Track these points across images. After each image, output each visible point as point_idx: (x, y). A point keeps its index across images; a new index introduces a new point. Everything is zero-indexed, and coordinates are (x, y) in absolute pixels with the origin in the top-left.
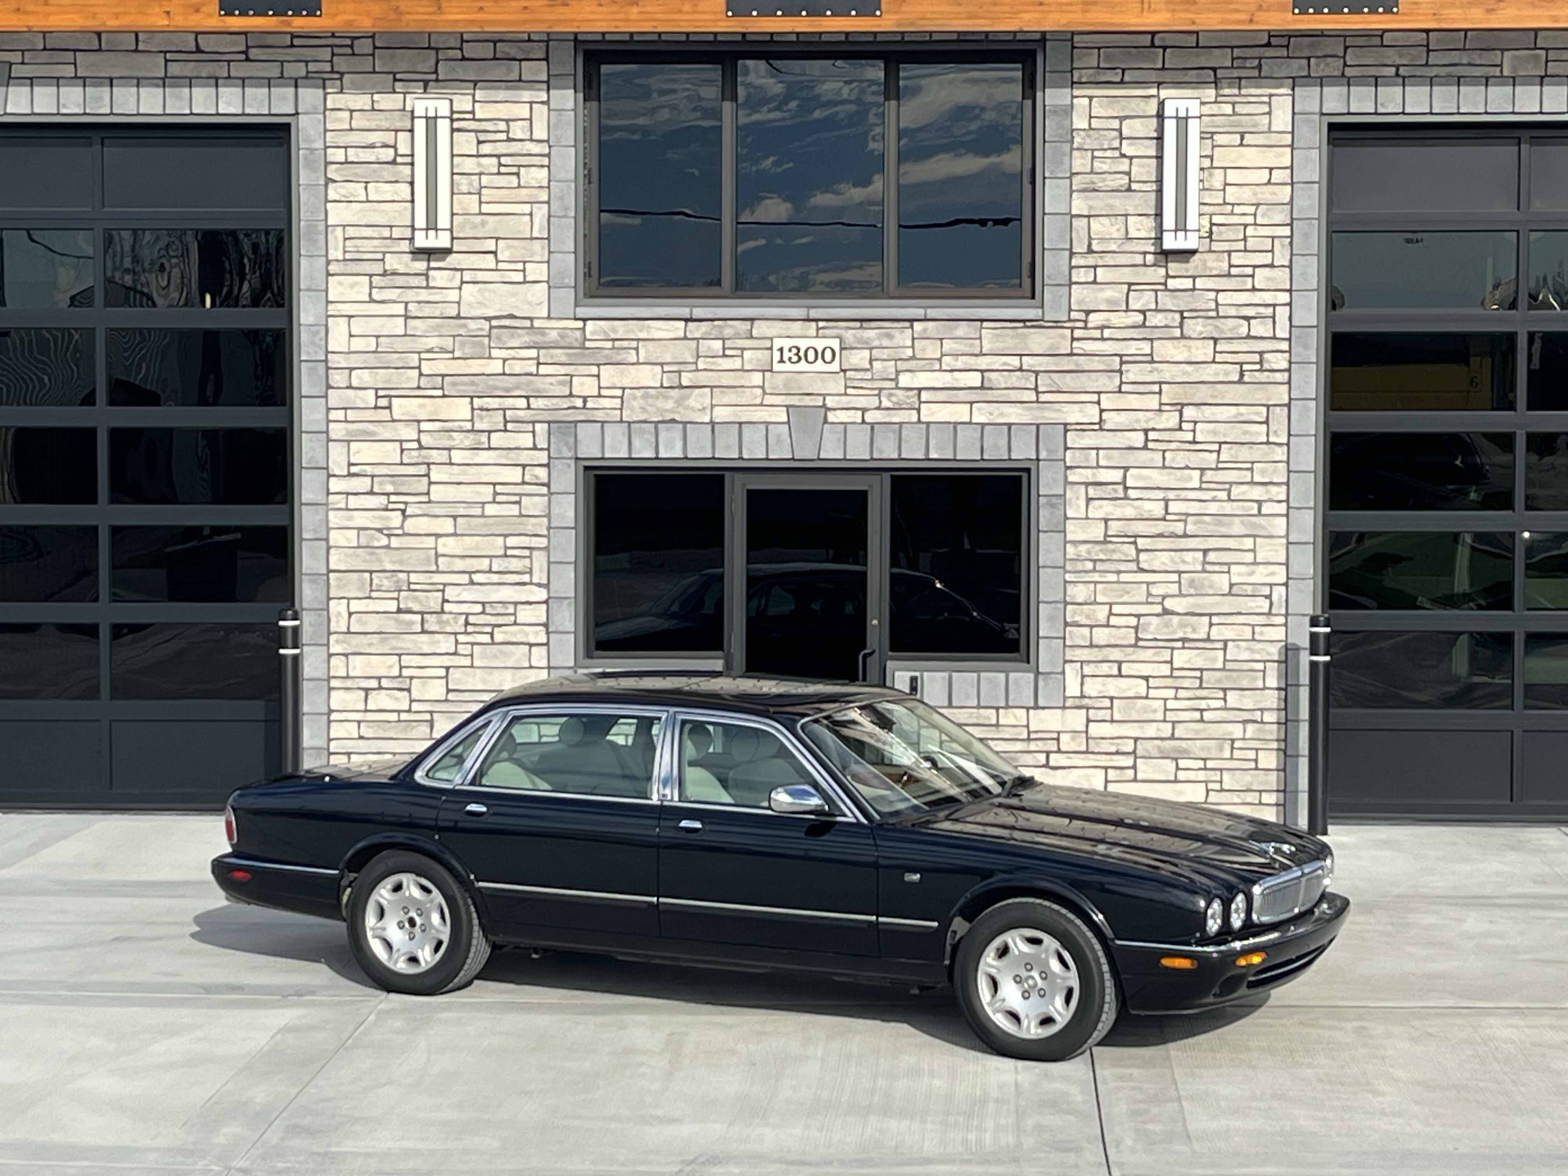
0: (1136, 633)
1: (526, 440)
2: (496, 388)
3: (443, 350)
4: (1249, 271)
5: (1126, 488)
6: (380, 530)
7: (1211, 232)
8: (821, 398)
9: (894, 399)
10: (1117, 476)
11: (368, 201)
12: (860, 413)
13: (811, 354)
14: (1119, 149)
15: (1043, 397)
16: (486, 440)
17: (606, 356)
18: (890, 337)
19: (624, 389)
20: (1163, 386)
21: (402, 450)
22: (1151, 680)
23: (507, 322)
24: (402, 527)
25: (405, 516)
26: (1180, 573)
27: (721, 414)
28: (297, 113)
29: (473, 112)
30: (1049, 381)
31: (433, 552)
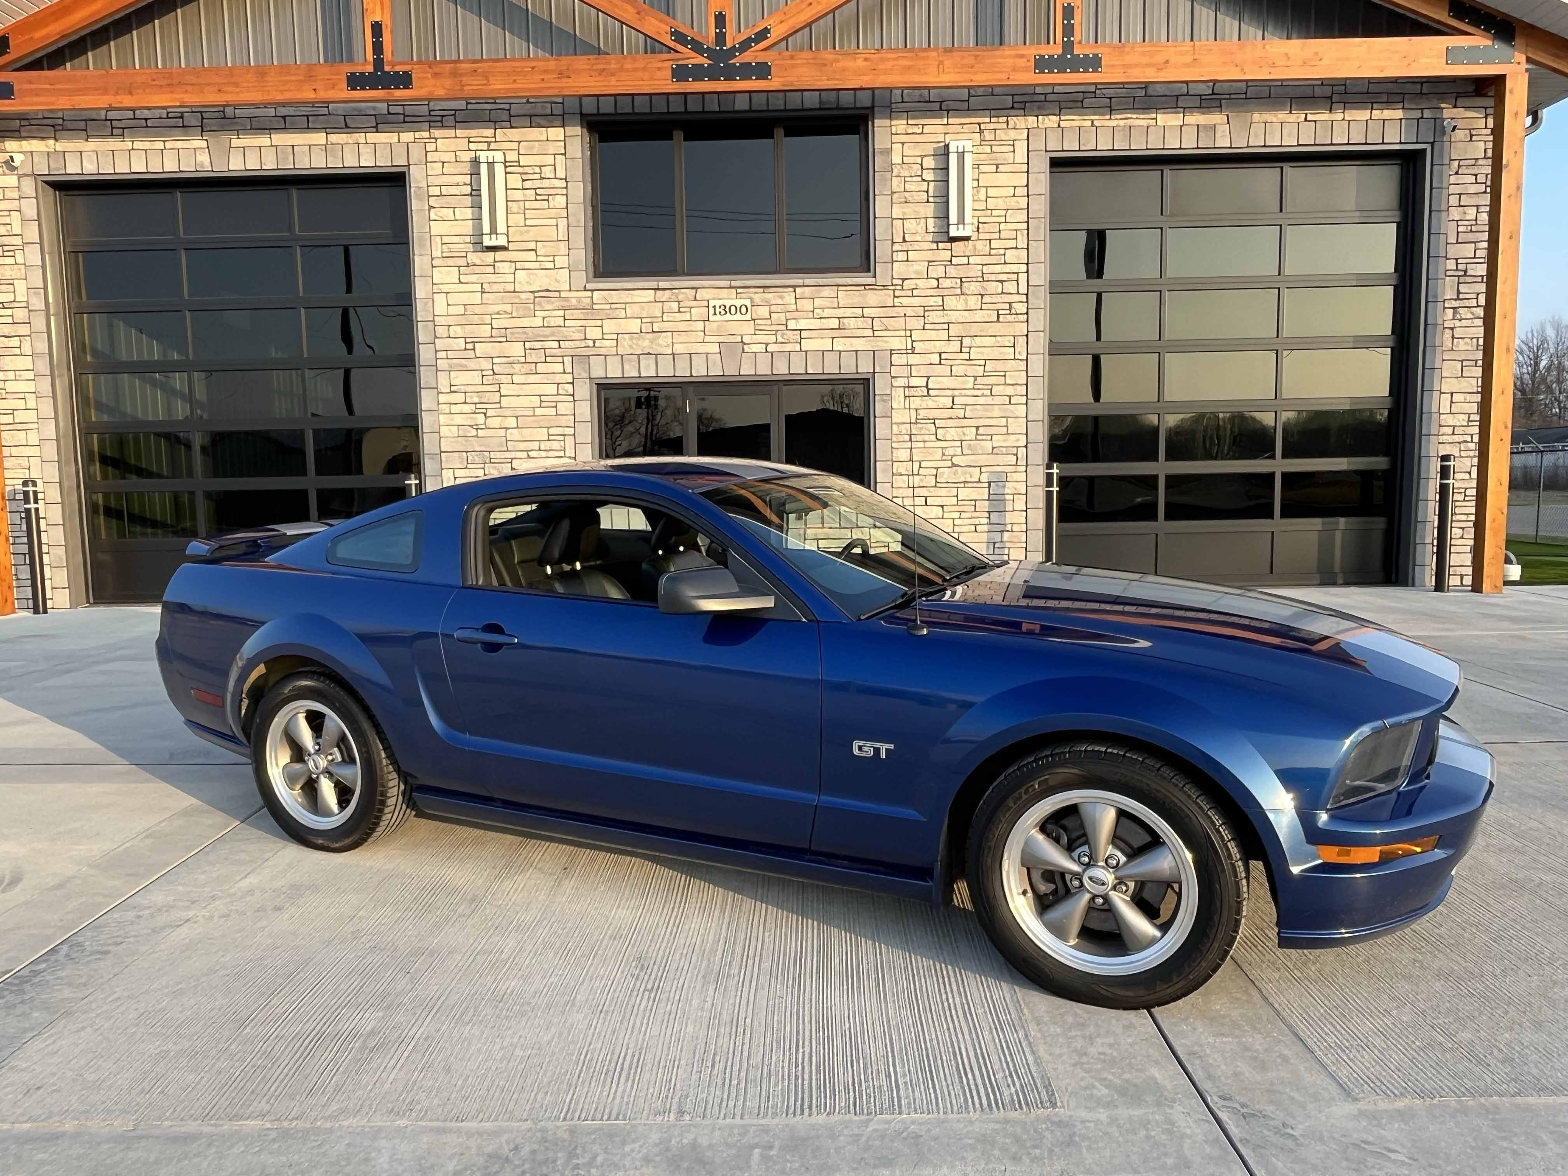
0: (936, 478)
1: (559, 368)
2: (539, 336)
3: (505, 313)
4: (1002, 251)
5: (928, 390)
6: (471, 426)
7: (978, 228)
8: (740, 337)
9: (785, 337)
10: (923, 382)
11: (456, 220)
12: (764, 346)
13: (733, 309)
14: (922, 176)
15: (876, 334)
16: (534, 368)
17: (607, 314)
18: (782, 298)
19: (618, 334)
20: (950, 325)
21: (483, 376)
22: (945, 507)
23: (544, 294)
24: (484, 424)
25: (486, 417)
26: (961, 441)
27: (679, 349)
28: (409, 165)
29: (519, 162)
30: (881, 324)
31: (504, 438)
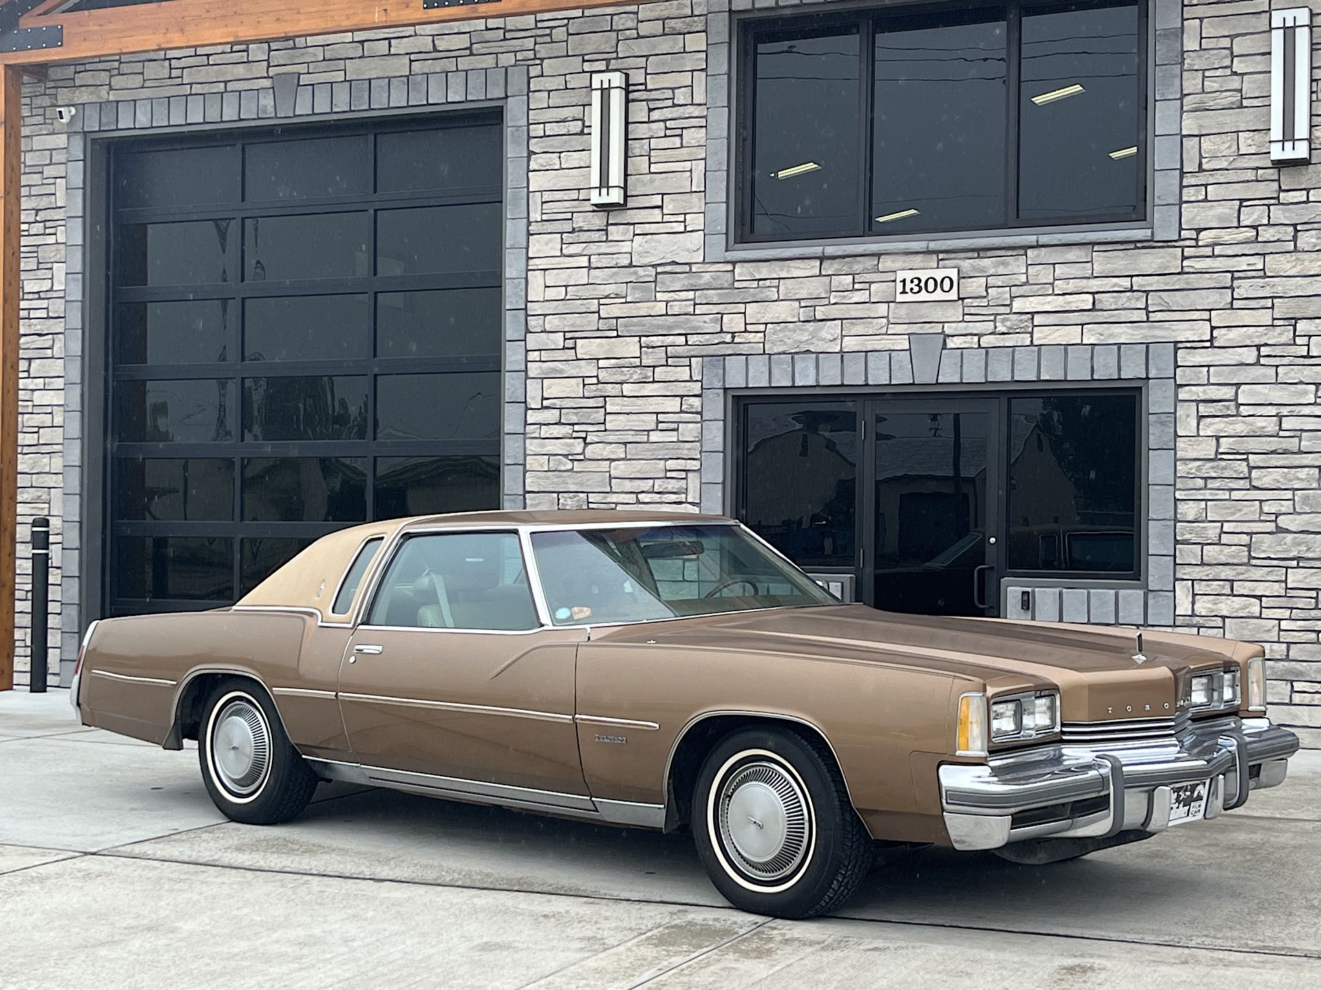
0: (1249, 551)
1: (684, 373)
2: (659, 327)
3: (618, 296)
5: (1238, 405)
6: (566, 456)
8: (941, 325)
9: (1008, 324)
10: (1228, 392)
11: (561, 169)
12: (976, 338)
13: (931, 283)
14: (1231, 67)
15: (1153, 317)
16: (651, 374)
17: (753, 295)
18: (1005, 264)
19: (766, 324)
20: (1275, 300)
21: (584, 385)
22: (1263, 598)
23: (668, 268)
24: (583, 453)
25: (586, 444)
26: (1294, 490)
27: (850, 344)
28: (507, 97)
29: (645, 84)
30: (1160, 301)
31: (608, 474)
